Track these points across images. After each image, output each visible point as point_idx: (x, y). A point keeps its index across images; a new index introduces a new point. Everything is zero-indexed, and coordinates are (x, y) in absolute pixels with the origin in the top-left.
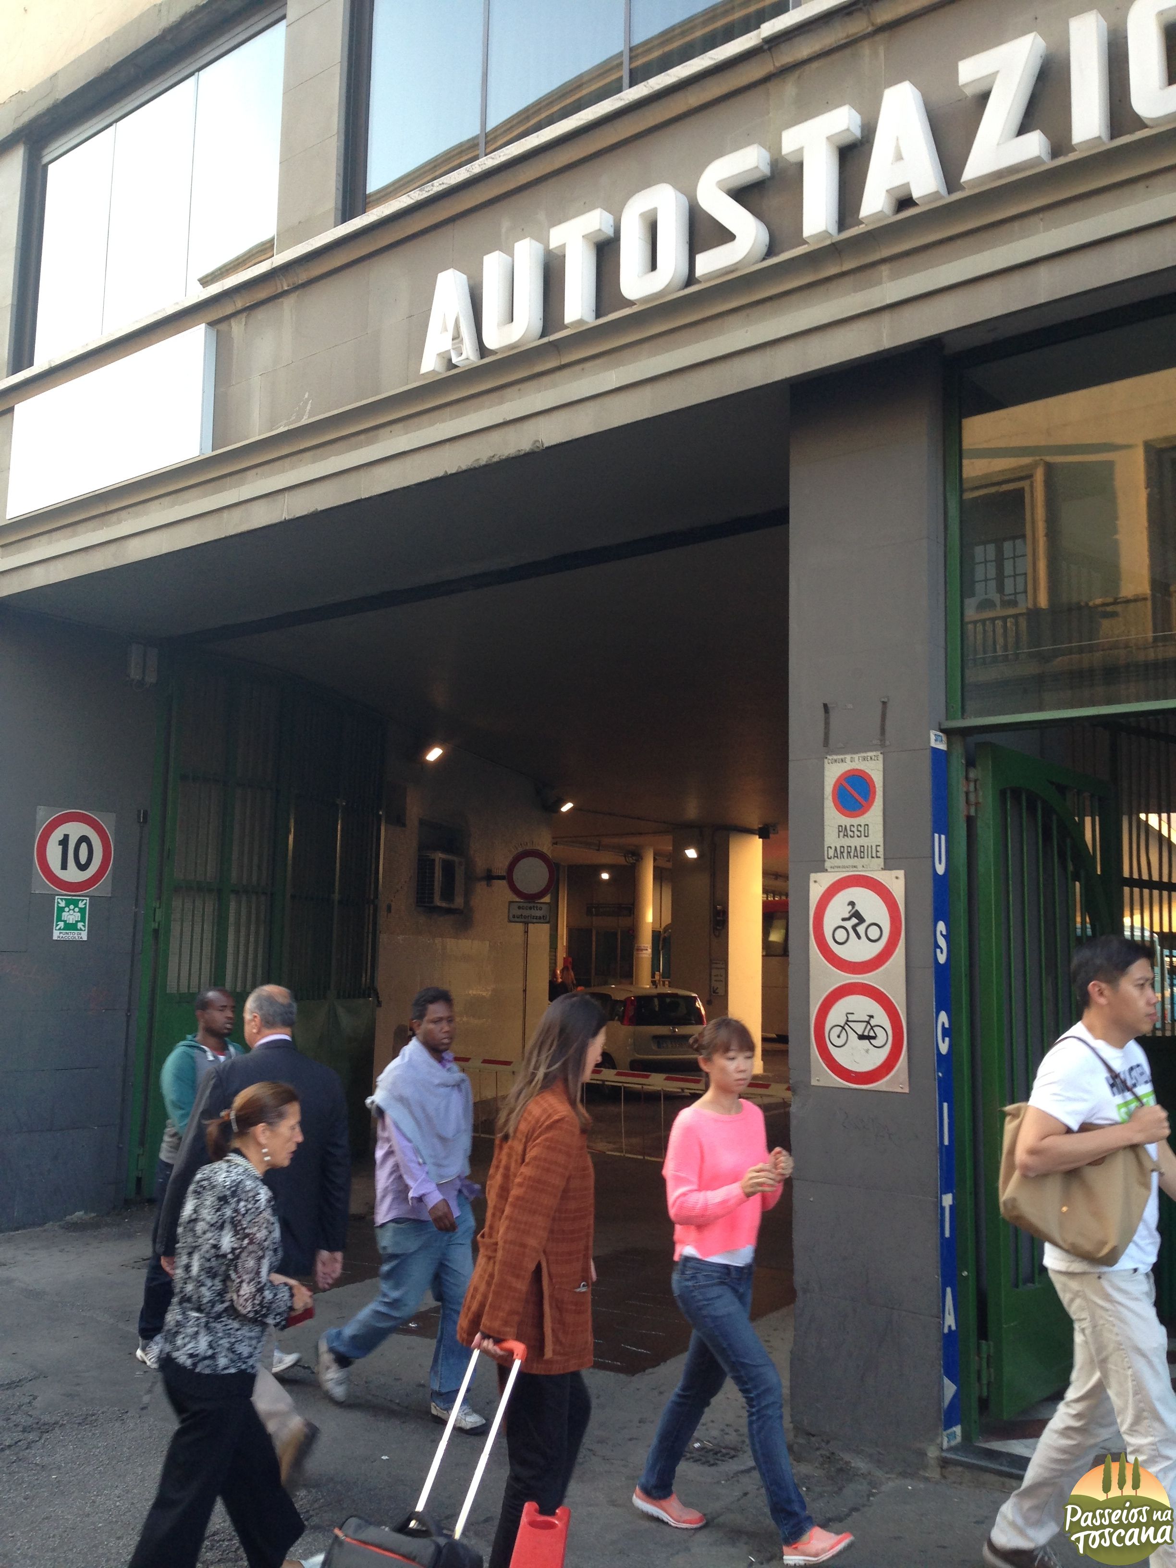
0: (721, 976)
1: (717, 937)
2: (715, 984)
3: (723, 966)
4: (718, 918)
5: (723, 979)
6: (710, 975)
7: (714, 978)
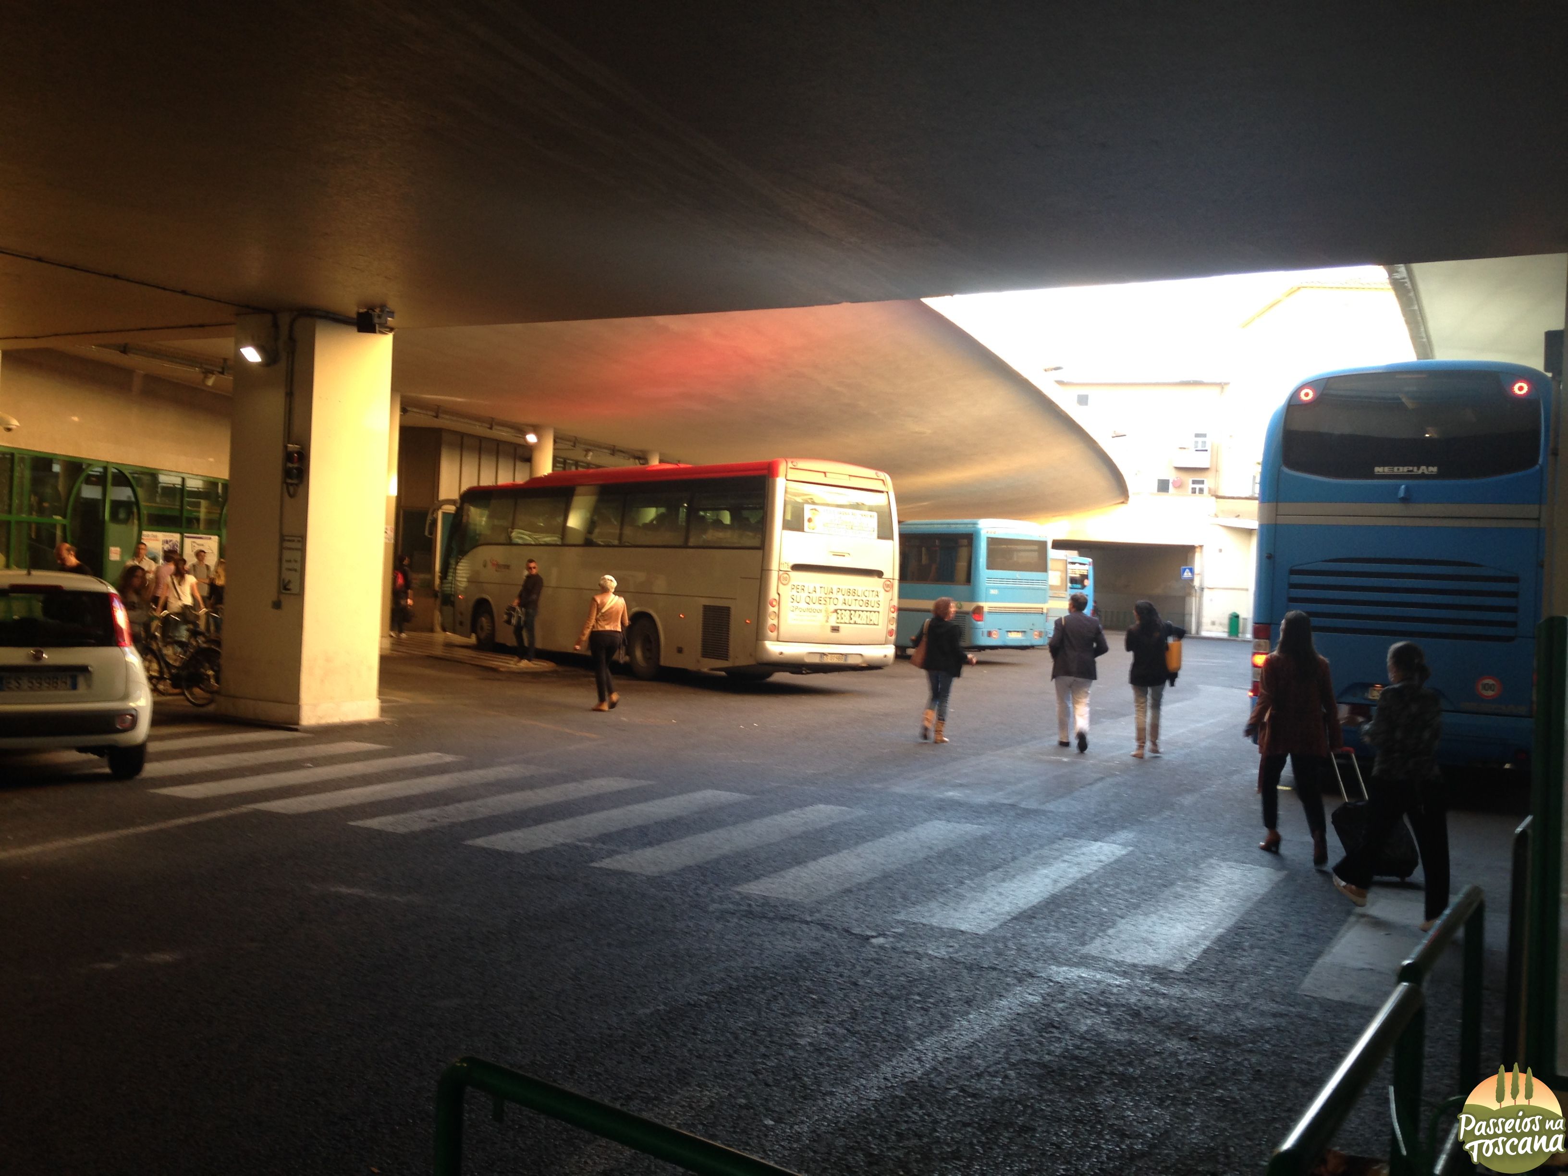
0: (296, 561)
1: (291, 496)
2: (287, 575)
3: (299, 546)
4: (290, 465)
5: (297, 566)
6: (280, 560)
7: (285, 565)
